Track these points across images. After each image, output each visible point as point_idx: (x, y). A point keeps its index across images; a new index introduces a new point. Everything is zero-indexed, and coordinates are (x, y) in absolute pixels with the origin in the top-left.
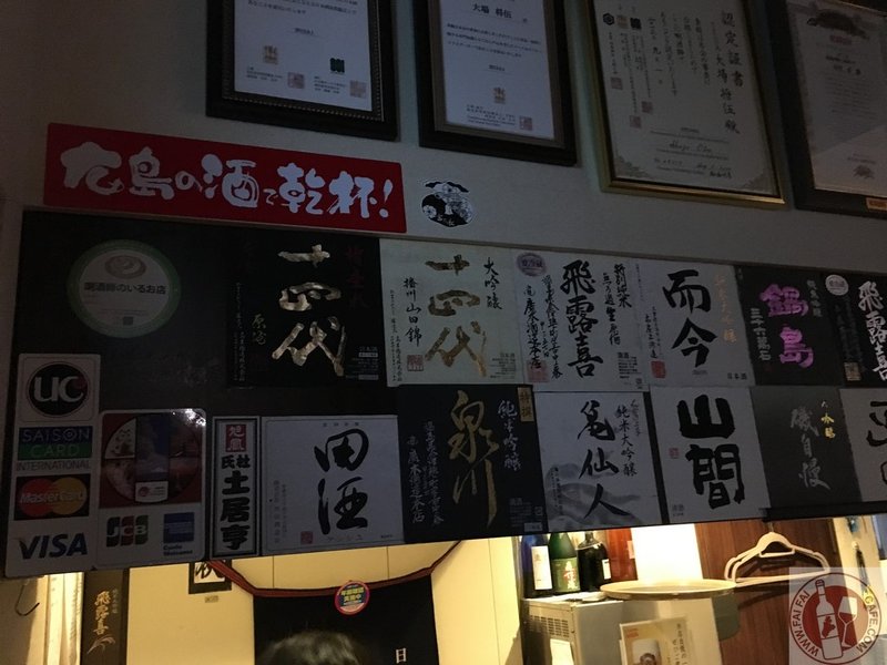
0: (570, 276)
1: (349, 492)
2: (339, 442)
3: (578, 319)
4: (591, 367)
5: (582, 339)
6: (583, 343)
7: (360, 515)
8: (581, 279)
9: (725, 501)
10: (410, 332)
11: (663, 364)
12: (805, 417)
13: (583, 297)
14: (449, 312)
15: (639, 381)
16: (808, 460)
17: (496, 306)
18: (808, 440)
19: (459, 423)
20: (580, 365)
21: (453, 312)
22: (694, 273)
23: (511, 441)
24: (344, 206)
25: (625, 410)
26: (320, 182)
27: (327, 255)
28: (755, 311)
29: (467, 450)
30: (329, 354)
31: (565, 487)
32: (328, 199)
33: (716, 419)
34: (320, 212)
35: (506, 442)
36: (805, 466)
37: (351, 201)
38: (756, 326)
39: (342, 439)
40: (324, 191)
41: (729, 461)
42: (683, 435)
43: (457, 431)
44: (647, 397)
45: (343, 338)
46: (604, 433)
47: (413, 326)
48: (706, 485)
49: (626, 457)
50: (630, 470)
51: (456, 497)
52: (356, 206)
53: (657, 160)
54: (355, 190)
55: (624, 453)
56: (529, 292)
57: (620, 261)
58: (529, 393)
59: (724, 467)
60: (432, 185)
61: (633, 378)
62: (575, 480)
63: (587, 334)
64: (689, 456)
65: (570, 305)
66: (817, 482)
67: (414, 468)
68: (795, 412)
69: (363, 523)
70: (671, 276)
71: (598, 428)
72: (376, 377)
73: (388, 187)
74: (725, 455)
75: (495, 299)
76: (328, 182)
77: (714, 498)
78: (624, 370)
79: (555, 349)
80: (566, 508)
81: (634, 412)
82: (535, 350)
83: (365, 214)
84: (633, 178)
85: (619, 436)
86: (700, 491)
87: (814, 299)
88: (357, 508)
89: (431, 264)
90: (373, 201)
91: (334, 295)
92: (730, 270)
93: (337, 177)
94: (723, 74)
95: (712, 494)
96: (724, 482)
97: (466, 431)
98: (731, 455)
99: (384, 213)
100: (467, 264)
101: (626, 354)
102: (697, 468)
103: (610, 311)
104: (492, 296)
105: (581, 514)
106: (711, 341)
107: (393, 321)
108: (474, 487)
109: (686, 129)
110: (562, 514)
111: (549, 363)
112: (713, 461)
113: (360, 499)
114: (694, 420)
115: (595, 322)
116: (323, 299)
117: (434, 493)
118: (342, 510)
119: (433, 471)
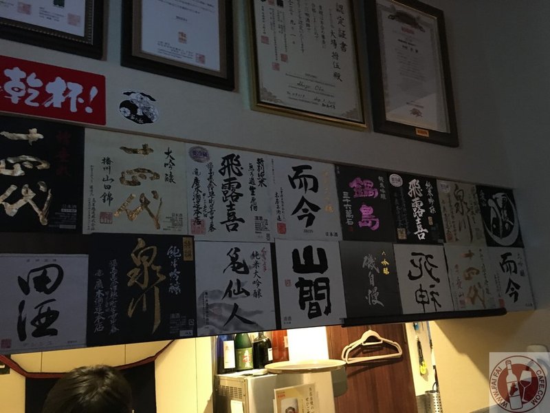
0: (226, 164)
1: (44, 310)
2: (40, 273)
3: (230, 192)
4: (237, 225)
5: (231, 206)
6: (232, 209)
7: (51, 327)
8: (234, 167)
9: (318, 314)
10: (104, 195)
11: (285, 225)
12: (371, 261)
13: (235, 179)
14: (135, 183)
15: (268, 235)
16: (372, 288)
17: (171, 180)
18: (372, 276)
19: (137, 260)
20: (228, 223)
21: (139, 184)
22: (309, 168)
23: (175, 274)
24: (57, 101)
25: (257, 254)
26: (39, 83)
27: (41, 136)
28: (345, 194)
29: (141, 280)
30: (36, 209)
31: (212, 305)
32: (44, 95)
33: (316, 261)
34: (36, 105)
35: (171, 274)
36: (370, 292)
37: (63, 99)
38: (346, 203)
39: (42, 271)
40: (42, 90)
41: (323, 288)
42: (295, 271)
43: (135, 266)
44: (273, 246)
45: (49, 198)
46: (242, 269)
47: (107, 191)
48: (307, 303)
49: (255, 285)
50: (257, 294)
51: (130, 313)
52: (67, 103)
53: (288, 93)
54: (67, 91)
55: (254, 283)
56: (196, 173)
57: (260, 156)
58: (191, 241)
59: (319, 292)
60: (128, 94)
61: (264, 233)
62: (219, 301)
63: (235, 203)
64: (297, 285)
65: (224, 183)
66: (376, 302)
67: (99, 293)
68: (366, 258)
69: (54, 332)
70: (294, 168)
71: (237, 265)
72: (74, 227)
73: (94, 92)
74: (320, 284)
75: (171, 176)
76: (45, 83)
77: (311, 312)
78: (258, 228)
79: (212, 212)
80: (211, 319)
81: (263, 256)
82: (198, 212)
83: (73, 109)
84: (272, 103)
85: (252, 271)
86: (303, 307)
87: (381, 188)
88: (50, 321)
89: (125, 149)
90: (81, 101)
91: (44, 165)
92: (332, 167)
93: (53, 80)
94: (334, 43)
95: (310, 309)
96: (319, 302)
97: (142, 267)
98: (324, 284)
99: (89, 110)
100: (152, 150)
101: (261, 217)
102: (302, 293)
103: (252, 189)
104: (169, 174)
105: (221, 324)
106: (317, 211)
107: (91, 187)
108: (145, 306)
109: (309, 75)
110: (208, 323)
111: (207, 221)
112: (313, 288)
113: (53, 315)
114: (303, 262)
115: (242, 195)
116: (35, 168)
117: (113, 310)
118: (37, 323)
119: (114, 294)
